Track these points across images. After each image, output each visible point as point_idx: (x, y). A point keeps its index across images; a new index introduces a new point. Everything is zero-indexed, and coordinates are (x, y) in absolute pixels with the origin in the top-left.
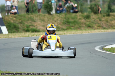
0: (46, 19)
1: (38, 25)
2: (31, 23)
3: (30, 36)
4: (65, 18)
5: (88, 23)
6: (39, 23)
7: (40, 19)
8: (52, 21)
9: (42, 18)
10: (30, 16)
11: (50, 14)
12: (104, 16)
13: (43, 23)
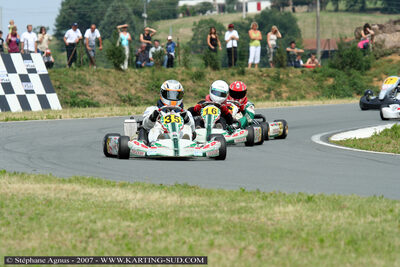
0: (111, 80)
1: (95, 93)
2: (80, 88)
4: (152, 78)
5: (200, 89)
6: (97, 88)
7: (99, 80)
8: (124, 83)
10: (77, 73)
12: (233, 75)
13: (104, 89)
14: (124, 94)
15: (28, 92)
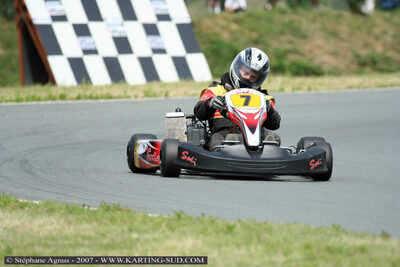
0: (344, 29)
1: (317, 51)
2: (291, 42)
3: (288, 89)
7: (324, 29)
8: (364, 34)
10: (287, 18)
13: (331, 45)
14: (364, 53)
15: (156, 51)
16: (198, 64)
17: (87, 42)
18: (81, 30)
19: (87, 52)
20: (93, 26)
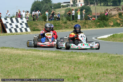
0: (43, 24)
2: (36, 26)
4: (54, 23)
5: (66, 26)
6: (40, 26)
7: (40, 24)
9: (41, 24)
10: (35, 22)
11: (46, 21)
12: (74, 22)
13: (42, 26)
15: (22, 27)
16: (28, 29)
17: (12, 26)
18: (11, 24)
19: (11, 28)
20: (12, 24)
